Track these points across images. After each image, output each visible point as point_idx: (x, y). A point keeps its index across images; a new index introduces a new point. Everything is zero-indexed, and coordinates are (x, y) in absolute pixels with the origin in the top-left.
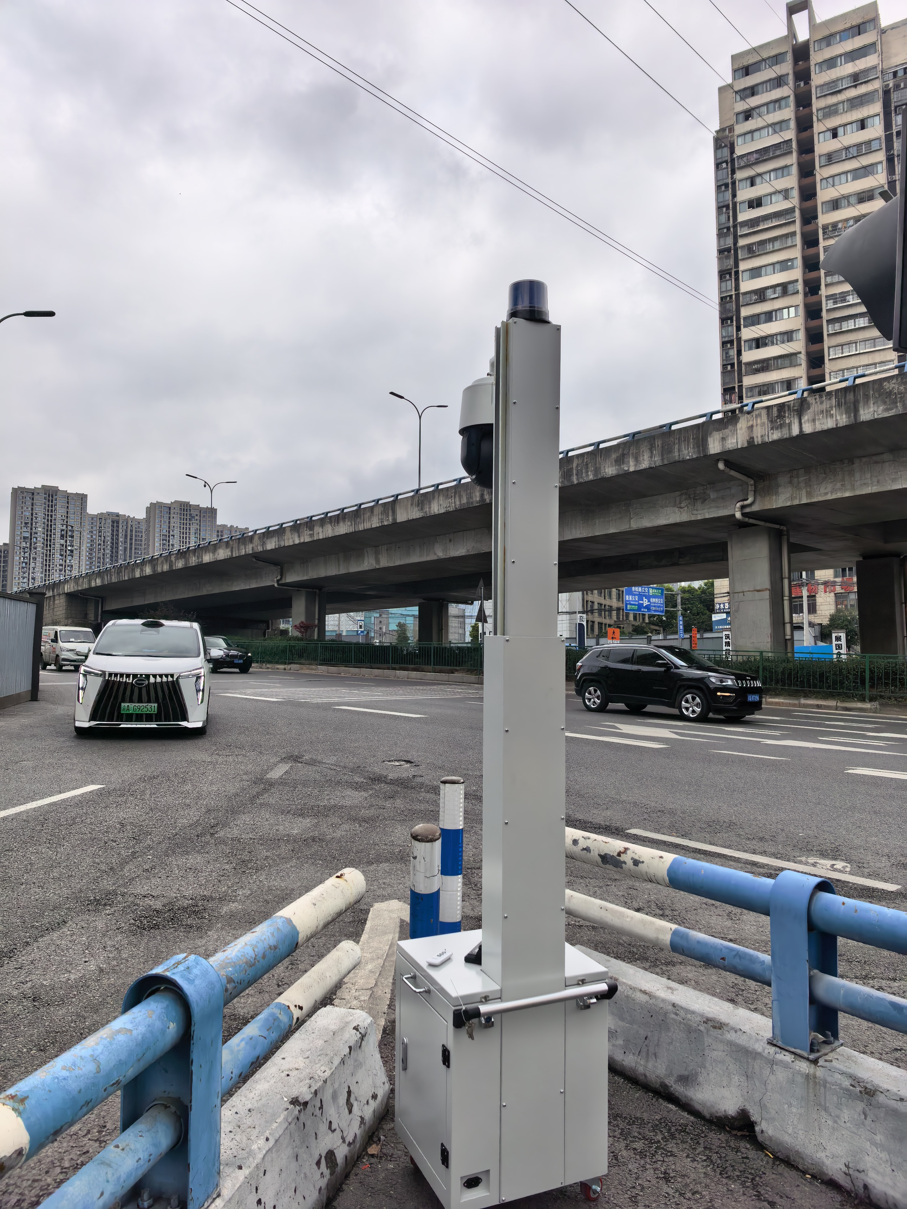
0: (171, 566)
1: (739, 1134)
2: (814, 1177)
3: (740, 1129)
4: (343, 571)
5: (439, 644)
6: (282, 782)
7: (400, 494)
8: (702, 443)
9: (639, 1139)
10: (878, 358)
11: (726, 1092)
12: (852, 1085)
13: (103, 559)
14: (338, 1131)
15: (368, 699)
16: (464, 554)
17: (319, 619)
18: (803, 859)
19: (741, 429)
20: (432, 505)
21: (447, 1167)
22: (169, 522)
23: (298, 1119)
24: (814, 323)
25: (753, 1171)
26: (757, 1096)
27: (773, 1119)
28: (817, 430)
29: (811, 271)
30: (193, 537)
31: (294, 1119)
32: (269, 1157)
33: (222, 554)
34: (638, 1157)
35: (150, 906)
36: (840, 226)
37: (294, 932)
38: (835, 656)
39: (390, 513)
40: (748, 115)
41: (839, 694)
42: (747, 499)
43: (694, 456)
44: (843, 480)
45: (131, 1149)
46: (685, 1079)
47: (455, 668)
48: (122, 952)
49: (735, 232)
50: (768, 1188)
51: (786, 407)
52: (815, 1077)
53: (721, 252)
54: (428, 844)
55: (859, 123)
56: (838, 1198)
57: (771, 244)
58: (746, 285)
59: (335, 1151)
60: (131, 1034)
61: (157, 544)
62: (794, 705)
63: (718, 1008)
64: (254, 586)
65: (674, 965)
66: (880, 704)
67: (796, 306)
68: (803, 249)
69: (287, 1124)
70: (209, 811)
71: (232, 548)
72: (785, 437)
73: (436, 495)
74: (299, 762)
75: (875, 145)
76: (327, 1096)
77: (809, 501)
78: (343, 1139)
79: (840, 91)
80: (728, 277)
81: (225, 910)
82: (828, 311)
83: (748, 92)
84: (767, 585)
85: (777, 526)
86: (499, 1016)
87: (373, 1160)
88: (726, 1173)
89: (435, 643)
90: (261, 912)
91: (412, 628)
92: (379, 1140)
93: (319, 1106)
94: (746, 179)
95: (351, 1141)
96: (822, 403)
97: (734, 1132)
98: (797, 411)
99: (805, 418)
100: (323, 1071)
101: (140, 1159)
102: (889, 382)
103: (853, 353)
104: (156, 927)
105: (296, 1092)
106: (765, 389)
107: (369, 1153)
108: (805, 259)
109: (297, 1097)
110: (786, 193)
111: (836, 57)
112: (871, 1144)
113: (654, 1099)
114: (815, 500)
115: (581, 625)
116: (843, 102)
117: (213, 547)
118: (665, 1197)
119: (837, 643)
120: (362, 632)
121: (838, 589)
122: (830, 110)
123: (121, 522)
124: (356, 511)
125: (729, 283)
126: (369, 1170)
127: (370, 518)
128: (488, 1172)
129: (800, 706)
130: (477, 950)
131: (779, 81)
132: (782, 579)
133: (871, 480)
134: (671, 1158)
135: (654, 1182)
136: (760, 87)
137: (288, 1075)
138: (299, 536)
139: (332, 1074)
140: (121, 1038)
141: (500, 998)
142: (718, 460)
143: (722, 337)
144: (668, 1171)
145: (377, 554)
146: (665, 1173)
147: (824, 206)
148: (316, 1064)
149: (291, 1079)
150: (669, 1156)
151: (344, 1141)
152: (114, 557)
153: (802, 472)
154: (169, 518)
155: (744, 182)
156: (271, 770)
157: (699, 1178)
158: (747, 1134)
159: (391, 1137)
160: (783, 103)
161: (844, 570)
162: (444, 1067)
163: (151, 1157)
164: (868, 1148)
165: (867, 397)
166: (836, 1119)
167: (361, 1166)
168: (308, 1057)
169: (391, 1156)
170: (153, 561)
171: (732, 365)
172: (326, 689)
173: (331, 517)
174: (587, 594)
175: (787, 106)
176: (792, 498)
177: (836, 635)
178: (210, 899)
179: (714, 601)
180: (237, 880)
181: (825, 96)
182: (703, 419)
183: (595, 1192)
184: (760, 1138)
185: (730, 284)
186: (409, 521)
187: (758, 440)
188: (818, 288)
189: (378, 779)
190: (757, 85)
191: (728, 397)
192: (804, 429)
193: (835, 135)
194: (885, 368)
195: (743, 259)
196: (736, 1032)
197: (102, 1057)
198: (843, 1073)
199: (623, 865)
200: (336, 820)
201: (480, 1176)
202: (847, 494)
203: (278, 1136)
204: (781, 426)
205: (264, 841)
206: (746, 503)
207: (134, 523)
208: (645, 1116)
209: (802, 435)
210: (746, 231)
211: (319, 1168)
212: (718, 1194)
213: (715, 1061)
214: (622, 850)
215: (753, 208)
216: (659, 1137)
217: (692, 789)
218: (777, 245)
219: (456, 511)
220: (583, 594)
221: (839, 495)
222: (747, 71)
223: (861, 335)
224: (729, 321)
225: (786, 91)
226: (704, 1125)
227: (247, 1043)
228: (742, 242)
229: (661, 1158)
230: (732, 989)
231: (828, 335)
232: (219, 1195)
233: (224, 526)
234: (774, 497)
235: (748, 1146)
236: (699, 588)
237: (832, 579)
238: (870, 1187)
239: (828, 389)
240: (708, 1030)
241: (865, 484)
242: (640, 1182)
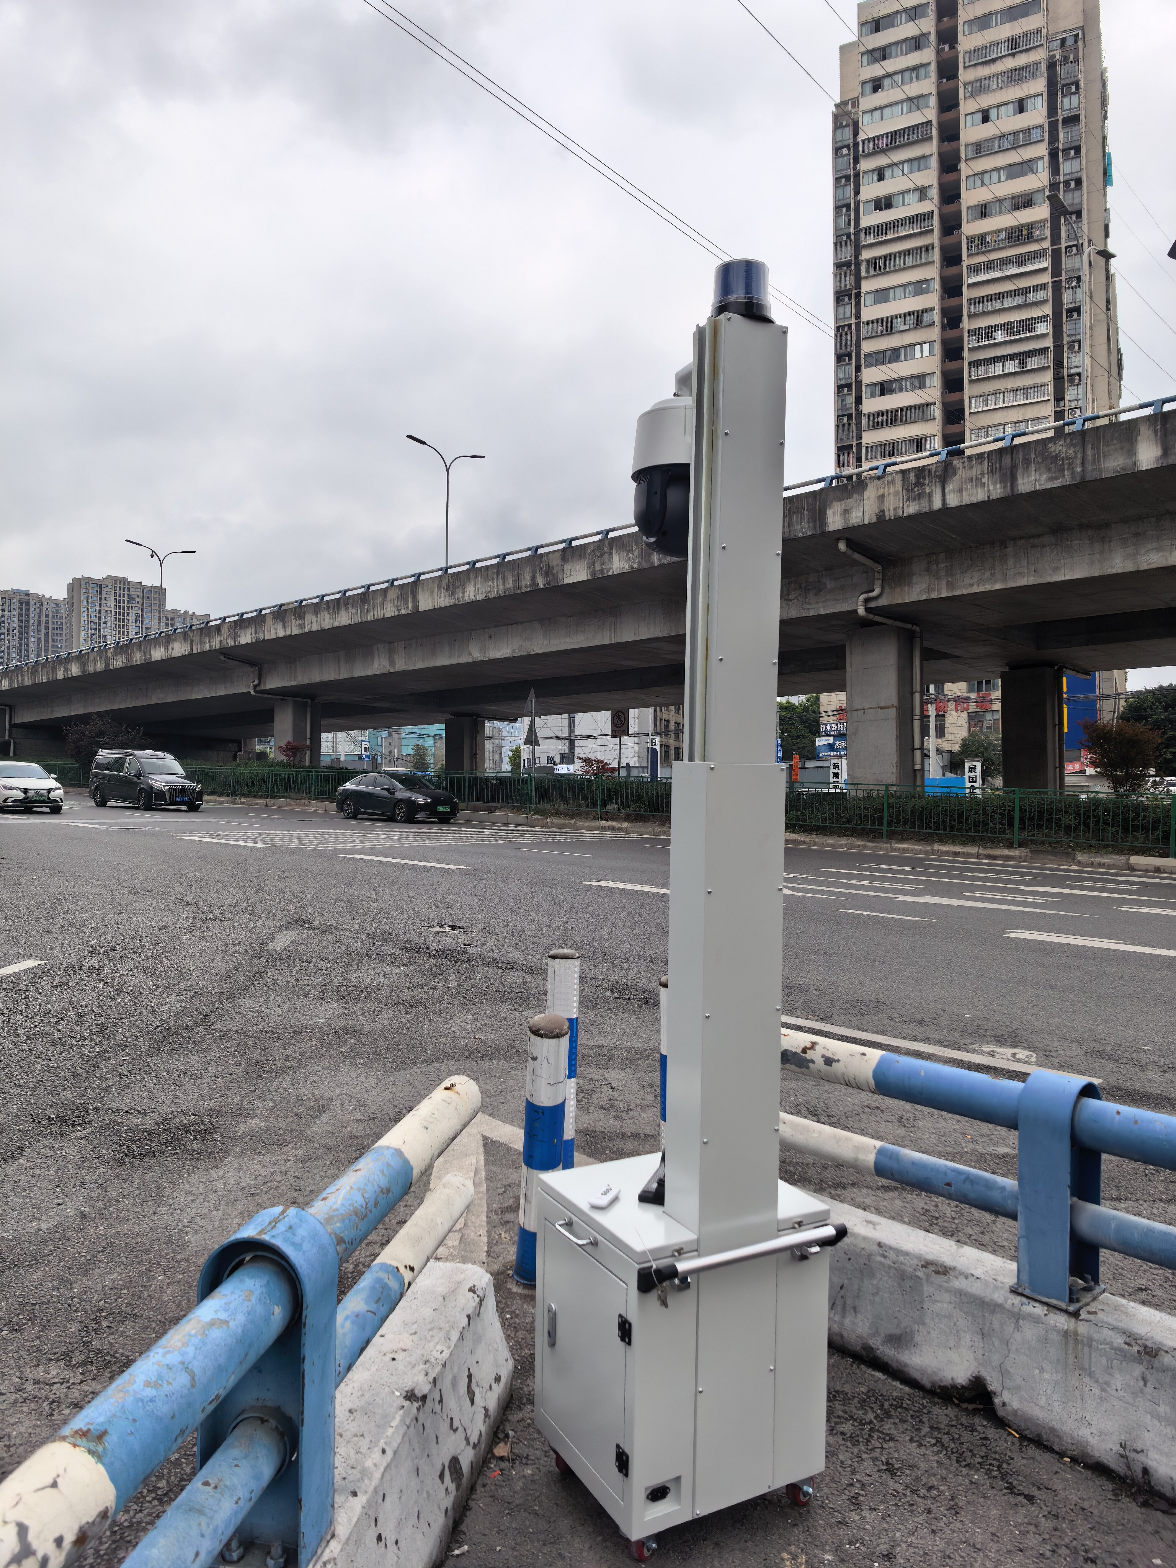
0: (107, 664)
1: (971, 1407)
2: (1074, 1460)
3: (970, 1401)
4: (344, 675)
5: (472, 774)
6: (289, 954)
7: (423, 573)
8: (819, 517)
9: (846, 1419)
10: (1030, 413)
11: (953, 1356)
12: (1126, 1343)
13: (8, 654)
14: (461, 1429)
15: (387, 844)
16: (508, 655)
17: (311, 739)
18: (977, 1047)
19: (869, 498)
20: (467, 590)
21: (626, 1475)
22: (100, 605)
23: (417, 1419)
24: (953, 365)
25: (997, 1456)
26: (996, 1359)
27: (1018, 1388)
28: (964, 503)
29: (950, 296)
30: (132, 625)
31: (412, 1420)
32: (387, 1477)
33: (178, 649)
34: (849, 1444)
35: (138, 1126)
36: (989, 239)
37: (407, 1166)
38: (967, 791)
39: (410, 599)
40: (876, 85)
41: (982, 839)
42: (873, 590)
43: (809, 533)
44: (993, 568)
45: (226, 1486)
46: (898, 1340)
47: (494, 804)
48: (109, 1189)
49: (857, 241)
50: (1020, 1478)
51: (927, 474)
52: (1076, 1333)
53: (838, 266)
54: (553, 1041)
55: (1017, 104)
56: (1109, 1486)
57: (902, 258)
58: (871, 312)
59: (460, 1457)
60: (228, 1327)
61: (83, 635)
62: (926, 852)
63: (937, 1247)
64: (222, 692)
65: (844, 1188)
66: (1031, 851)
67: (931, 343)
68: (942, 268)
69: (405, 1427)
70: (197, 995)
71: (192, 641)
72: (924, 510)
73: (472, 576)
74: (309, 929)
75: (1035, 135)
76: (446, 1384)
77: (950, 594)
78: (467, 1439)
79: (994, 61)
80: (846, 300)
81: (242, 1128)
82: (970, 349)
83: (878, 54)
84: (894, 701)
85: (909, 626)
86: (695, 1276)
87: (503, 1465)
88: (965, 1460)
89: (466, 772)
90: (292, 1131)
91: (432, 752)
92: (507, 1436)
93: (438, 1398)
94: (873, 171)
95: (476, 1442)
96: (971, 468)
97: (964, 1405)
98: (939, 477)
99: (950, 487)
100: (439, 1351)
101: (239, 1499)
102: (1055, 444)
103: (1000, 406)
104: (151, 1154)
105: (410, 1383)
106: (890, 449)
107: (497, 1454)
108: (944, 280)
109: (412, 1390)
110: (923, 192)
111: (991, 14)
112: (1152, 1417)
113: (855, 1366)
114: (958, 593)
115: (654, 750)
116: (997, 75)
117: (166, 640)
118: (894, 1495)
119: (970, 774)
120: (367, 756)
121: (973, 707)
122: (981, 86)
123: (32, 603)
124: (363, 594)
125: (848, 308)
126: (500, 1478)
127: (382, 605)
128: (678, 1479)
129: (933, 852)
130: (655, 1185)
131: (917, 43)
132: (912, 694)
133: (1028, 568)
134: (891, 1444)
135: (876, 1476)
136: (893, 48)
137: (394, 1359)
138: (284, 627)
139: (451, 1354)
140: (216, 1334)
141: (696, 1250)
142: (839, 539)
143: (837, 379)
144: (891, 1461)
145: (391, 652)
146: (888, 1463)
147: (969, 212)
148: (429, 1342)
149: (400, 1365)
150: (889, 1441)
151: (468, 1443)
152: (23, 651)
153: (942, 556)
154: (100, 598)
155: (870, 174)
156: (273, 938)
157: (932, 1468)
158: (981, 1407)
159: (522, 1431)
160: (922, 71)
161: (980, 683)
162: (623, 1344)
163: (253, 1495)
164: (1148, 1422)
165: (1027, 462)
166: (1105, 1387)
167: (489, 1473)
168: (416, 1333)
169: (527, 1458)
170: (81, 657)
171: (850, 416)
172: (327, 831)
173: (328, 602)
174: (661, 710)
175: (927, 76)
176: (929, 590)
177: (970, 764)
178: (219, 1113)
179: (818, 721)
180: (252, 1088)
181: (975, 65)
182: (821, 485)
183: (806, 1494)
184: (1001, 1413)
185: (849, 310)
186: (435, 610)
187: (890, 514)
188: (959, 319)
189: (419, 950)
190: (889, 45)
191: (843, 458)
192: (948, 502)
193: (986, 119)
194: (1041, 427)
195: (867, 278)
196: (966, 1278)
197: (195, 1363)
198: (1114, 1329)
199: (811, 1065)
200: (374, 1005)
201: (668, 1485)
202: (998, 586)
203: (396, 1445)
204: (919, 497)
205: (281, 1033)
206: (872, 594)
207: (51, 606)
208: (847, 1388)
209: (945, 510)
210: (870, 240)
211: (443, 1482)
212: (959, 1488)
213: (938, 1315)
214: (809, 1045)
215: (881, 210)
216: (871, 1416)
217: (822, 959)
218: (910, 261)
219: (499, 598)
220: (656, 711)
221: (987, 587)
222: (877, 25)
223: (1011, 383)
224: (847, 359)
225: (928, 55)
226: (924, 1398)
227: (353, 1323)
228: (865, 255)
229: (878, 1445)
230: (923, 1217)
231: (970, 381)
232: (333, 1536)
233: (176, 612)
234: (906, 589)
235: (985, 1423)
236: (800, 705)
237: (965, 695)
238: (1151, 1471)
239: (968, 452)
240: (928, 1276)
241: (1019, 573)
242: (858, 1477)
